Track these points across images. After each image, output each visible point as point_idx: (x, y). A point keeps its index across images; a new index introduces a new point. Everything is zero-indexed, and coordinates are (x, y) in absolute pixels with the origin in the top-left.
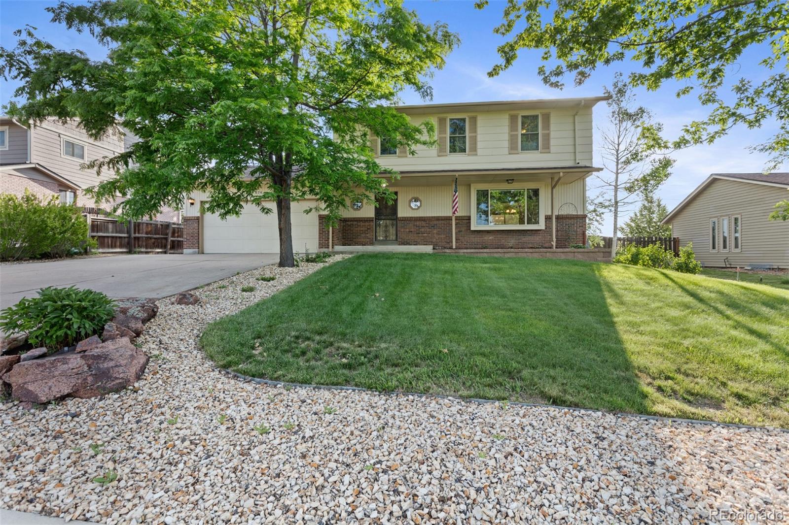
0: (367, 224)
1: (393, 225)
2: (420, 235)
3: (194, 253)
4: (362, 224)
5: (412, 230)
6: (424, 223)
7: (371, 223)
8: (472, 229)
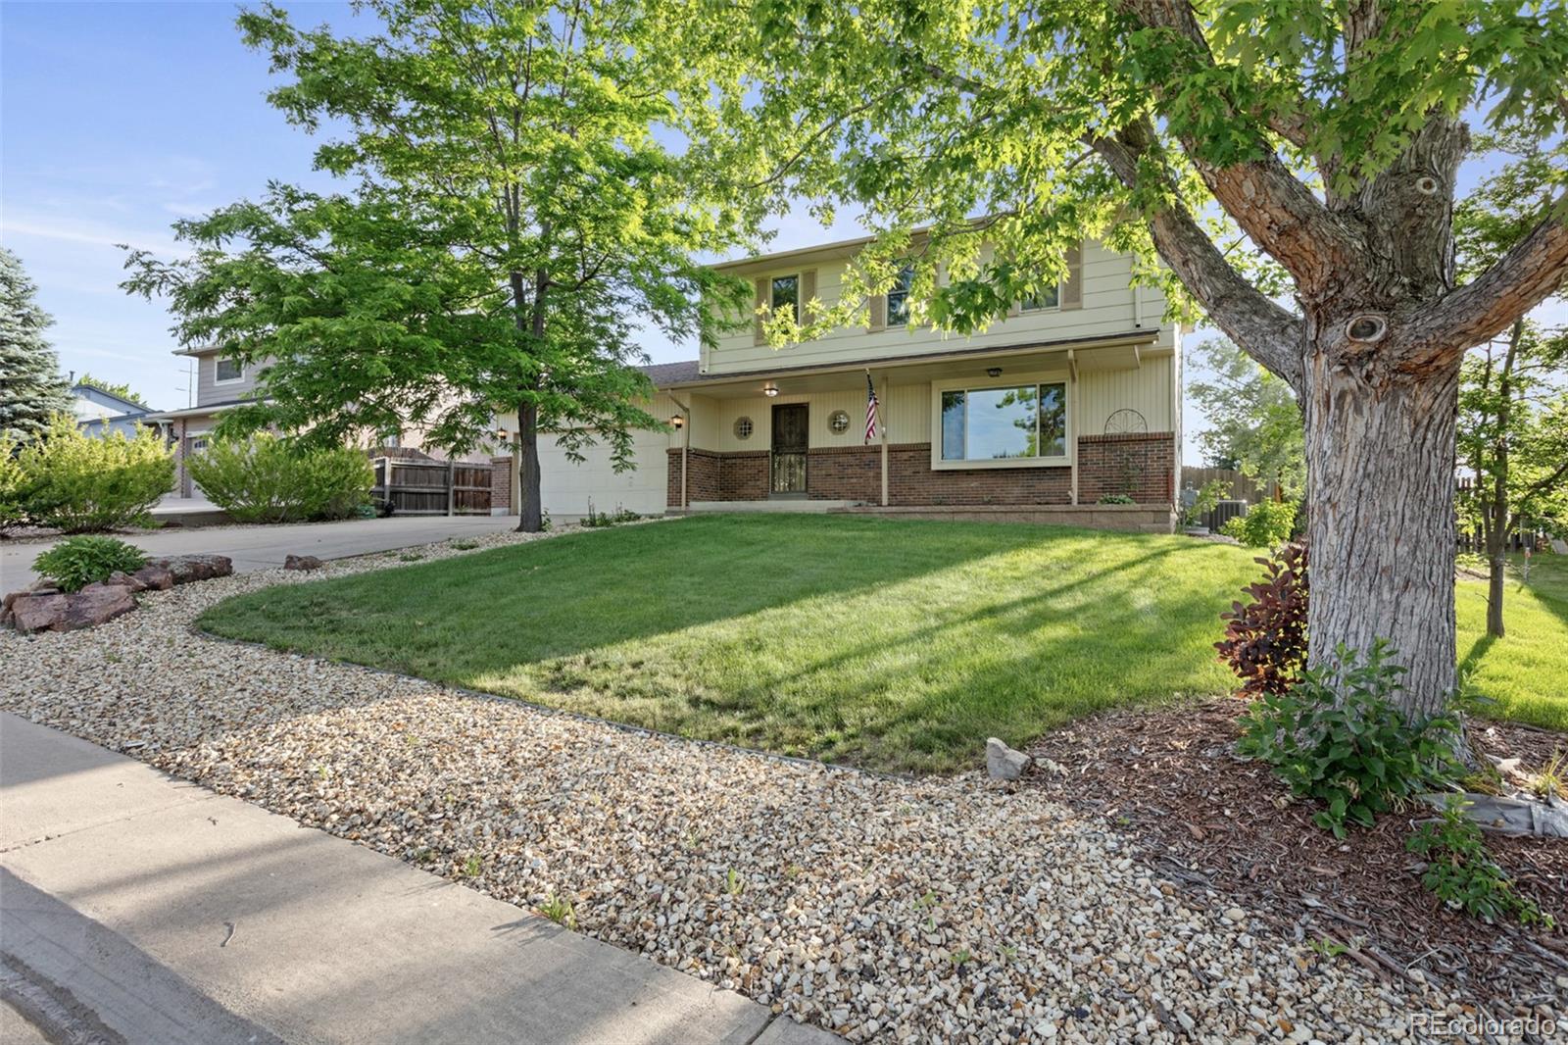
0: (758, 462)
1: (801, 463)
2: (845, 481)
3: (503, 514)
4: (750, 463)
5: (832, 472)
6: (850, 459)
7: (765, 461)
8: (934, 467)
